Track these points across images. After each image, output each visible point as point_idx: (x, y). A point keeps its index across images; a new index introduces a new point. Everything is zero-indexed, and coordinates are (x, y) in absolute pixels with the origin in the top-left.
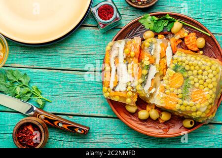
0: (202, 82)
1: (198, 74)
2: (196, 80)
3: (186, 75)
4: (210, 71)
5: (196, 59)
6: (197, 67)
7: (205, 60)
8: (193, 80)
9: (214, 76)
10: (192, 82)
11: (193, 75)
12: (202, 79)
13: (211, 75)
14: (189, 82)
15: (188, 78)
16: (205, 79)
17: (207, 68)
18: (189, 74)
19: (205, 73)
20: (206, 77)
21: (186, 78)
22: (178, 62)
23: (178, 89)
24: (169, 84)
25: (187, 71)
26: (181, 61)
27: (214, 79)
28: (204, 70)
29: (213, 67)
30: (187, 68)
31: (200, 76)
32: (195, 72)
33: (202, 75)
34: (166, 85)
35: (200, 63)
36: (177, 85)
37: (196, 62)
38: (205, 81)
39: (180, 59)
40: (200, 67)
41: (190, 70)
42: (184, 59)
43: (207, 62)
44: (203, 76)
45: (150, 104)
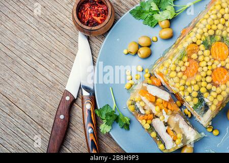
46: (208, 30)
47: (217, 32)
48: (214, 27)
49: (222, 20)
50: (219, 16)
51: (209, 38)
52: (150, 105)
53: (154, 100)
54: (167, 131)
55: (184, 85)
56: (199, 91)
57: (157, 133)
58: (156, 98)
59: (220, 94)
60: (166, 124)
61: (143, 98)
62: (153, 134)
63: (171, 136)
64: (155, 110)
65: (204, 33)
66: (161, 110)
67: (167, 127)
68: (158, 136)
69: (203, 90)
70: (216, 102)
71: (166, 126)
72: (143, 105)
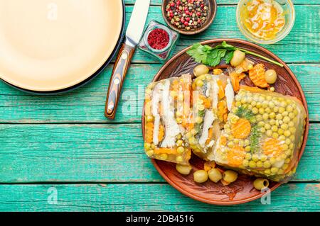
0: (274, 128)
1: (269, 119)
2: (267, 126)
3: (254, 121)
4: (286, 113)
5: (266, 99)
6: (268, 109)
7: (278, 100)
8: (264, 126)
9: (291, 120)
10: (262, 130)
11: (263, 120)
12: (275, 125)
13: (287, 119)
14: (258, 130)
15: (256, 124)
16: (280, 125)
17: (281, 110)
18: (258, 120)
19: (279, 116)
20: (281, 122)
21: (254, 125)
22: (242, 104)
23: (244, 139)
24: (232, 134)
25: (255, 115)
26: (246, 103)
27: (291, 124)
28: (277, 113)
29: (289, 108)
30: (255, 111)
31: (272, 121)
32: (266, 116)
33: (275, 119)
34: (228, 136)
35: (271, 104)
36: (243, 135)
37: (265, 102)
38: (279, 127)
39: (244, 100)
40: (272, 110)
41: (258, 113)
42: (249, 99)
43: (281, 101)
44: (277, 121)
45: (209, 162)
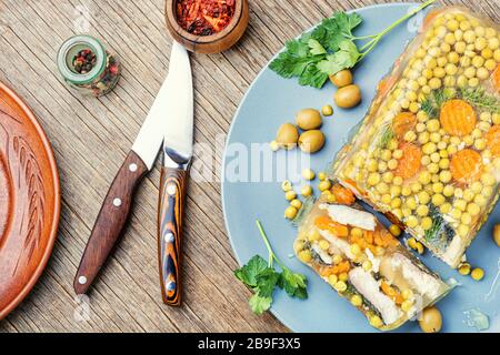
46: (428, 80)
47: (447, 80)
48: (439, 72)
49: (453, 56)
50: (446, 48)
51: (432, 95)
52: (340, 244)
53: (346, 234)
54: (381, 289)
55: (400, 196)
56: (430, 203)
57: (362, 296)
58: (350, 227)
59: (472, 201)
60: (378, 276)
61: (325, 233)
62: (356, 300)
63: (392, 297)
64: (351, 251)
65: (421, 87)
66: (363, 250)
67: (380, 282)
68: (366, 302)
69: (437, 200)
70: (467, 219)
71: (377, 280)
72: (326, 246)
